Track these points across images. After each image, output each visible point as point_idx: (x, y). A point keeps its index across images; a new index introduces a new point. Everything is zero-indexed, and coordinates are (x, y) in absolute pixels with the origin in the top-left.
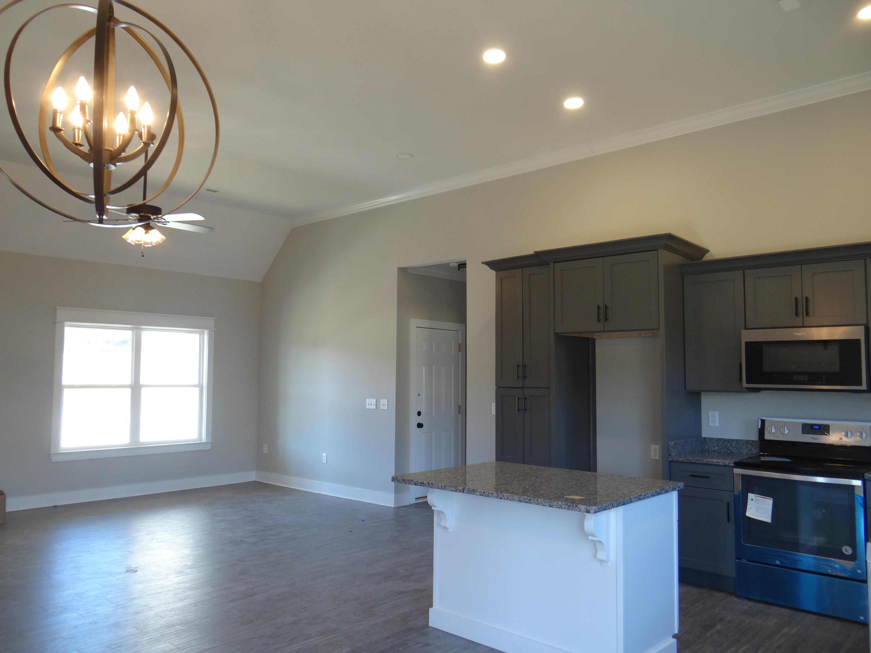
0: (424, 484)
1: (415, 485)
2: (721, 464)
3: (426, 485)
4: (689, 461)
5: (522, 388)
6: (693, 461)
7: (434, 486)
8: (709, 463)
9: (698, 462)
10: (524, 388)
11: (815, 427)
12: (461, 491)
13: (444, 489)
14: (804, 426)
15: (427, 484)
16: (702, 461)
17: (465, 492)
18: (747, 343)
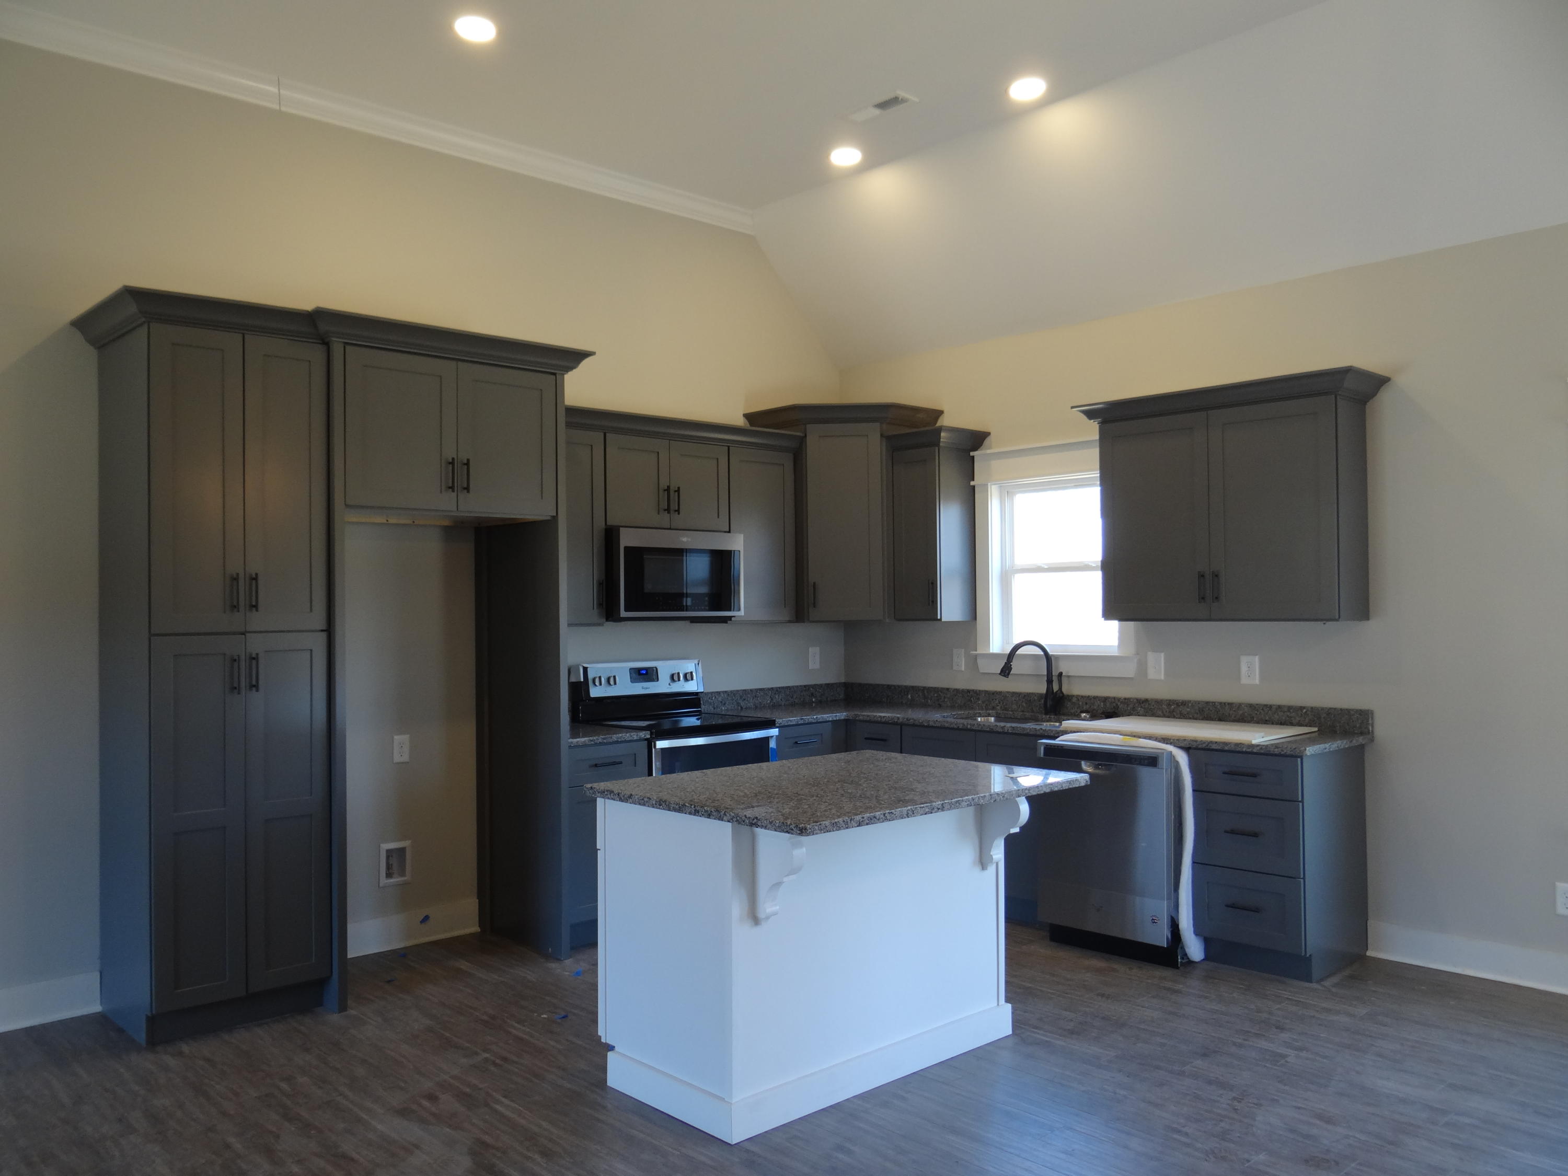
0: (876, 818)
1: (858, 826)
2: (635, 739)
3: (878, 820)
4: (592, 743)
5: (243, 634)
6: (599, 741)
7: (895, 815)
8: (620, 740)
9: (605, 741)
10: (248, 635)
11: (643, 671)
12: (939, 809)
13: (913, 815)
14: (632, 670)
15: (882, 816)
16: (611, 738)
17: (946, 808)
18: (626, 548)
